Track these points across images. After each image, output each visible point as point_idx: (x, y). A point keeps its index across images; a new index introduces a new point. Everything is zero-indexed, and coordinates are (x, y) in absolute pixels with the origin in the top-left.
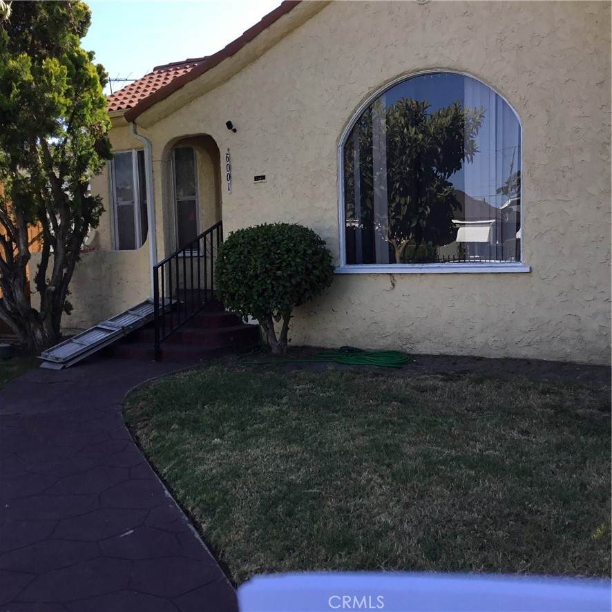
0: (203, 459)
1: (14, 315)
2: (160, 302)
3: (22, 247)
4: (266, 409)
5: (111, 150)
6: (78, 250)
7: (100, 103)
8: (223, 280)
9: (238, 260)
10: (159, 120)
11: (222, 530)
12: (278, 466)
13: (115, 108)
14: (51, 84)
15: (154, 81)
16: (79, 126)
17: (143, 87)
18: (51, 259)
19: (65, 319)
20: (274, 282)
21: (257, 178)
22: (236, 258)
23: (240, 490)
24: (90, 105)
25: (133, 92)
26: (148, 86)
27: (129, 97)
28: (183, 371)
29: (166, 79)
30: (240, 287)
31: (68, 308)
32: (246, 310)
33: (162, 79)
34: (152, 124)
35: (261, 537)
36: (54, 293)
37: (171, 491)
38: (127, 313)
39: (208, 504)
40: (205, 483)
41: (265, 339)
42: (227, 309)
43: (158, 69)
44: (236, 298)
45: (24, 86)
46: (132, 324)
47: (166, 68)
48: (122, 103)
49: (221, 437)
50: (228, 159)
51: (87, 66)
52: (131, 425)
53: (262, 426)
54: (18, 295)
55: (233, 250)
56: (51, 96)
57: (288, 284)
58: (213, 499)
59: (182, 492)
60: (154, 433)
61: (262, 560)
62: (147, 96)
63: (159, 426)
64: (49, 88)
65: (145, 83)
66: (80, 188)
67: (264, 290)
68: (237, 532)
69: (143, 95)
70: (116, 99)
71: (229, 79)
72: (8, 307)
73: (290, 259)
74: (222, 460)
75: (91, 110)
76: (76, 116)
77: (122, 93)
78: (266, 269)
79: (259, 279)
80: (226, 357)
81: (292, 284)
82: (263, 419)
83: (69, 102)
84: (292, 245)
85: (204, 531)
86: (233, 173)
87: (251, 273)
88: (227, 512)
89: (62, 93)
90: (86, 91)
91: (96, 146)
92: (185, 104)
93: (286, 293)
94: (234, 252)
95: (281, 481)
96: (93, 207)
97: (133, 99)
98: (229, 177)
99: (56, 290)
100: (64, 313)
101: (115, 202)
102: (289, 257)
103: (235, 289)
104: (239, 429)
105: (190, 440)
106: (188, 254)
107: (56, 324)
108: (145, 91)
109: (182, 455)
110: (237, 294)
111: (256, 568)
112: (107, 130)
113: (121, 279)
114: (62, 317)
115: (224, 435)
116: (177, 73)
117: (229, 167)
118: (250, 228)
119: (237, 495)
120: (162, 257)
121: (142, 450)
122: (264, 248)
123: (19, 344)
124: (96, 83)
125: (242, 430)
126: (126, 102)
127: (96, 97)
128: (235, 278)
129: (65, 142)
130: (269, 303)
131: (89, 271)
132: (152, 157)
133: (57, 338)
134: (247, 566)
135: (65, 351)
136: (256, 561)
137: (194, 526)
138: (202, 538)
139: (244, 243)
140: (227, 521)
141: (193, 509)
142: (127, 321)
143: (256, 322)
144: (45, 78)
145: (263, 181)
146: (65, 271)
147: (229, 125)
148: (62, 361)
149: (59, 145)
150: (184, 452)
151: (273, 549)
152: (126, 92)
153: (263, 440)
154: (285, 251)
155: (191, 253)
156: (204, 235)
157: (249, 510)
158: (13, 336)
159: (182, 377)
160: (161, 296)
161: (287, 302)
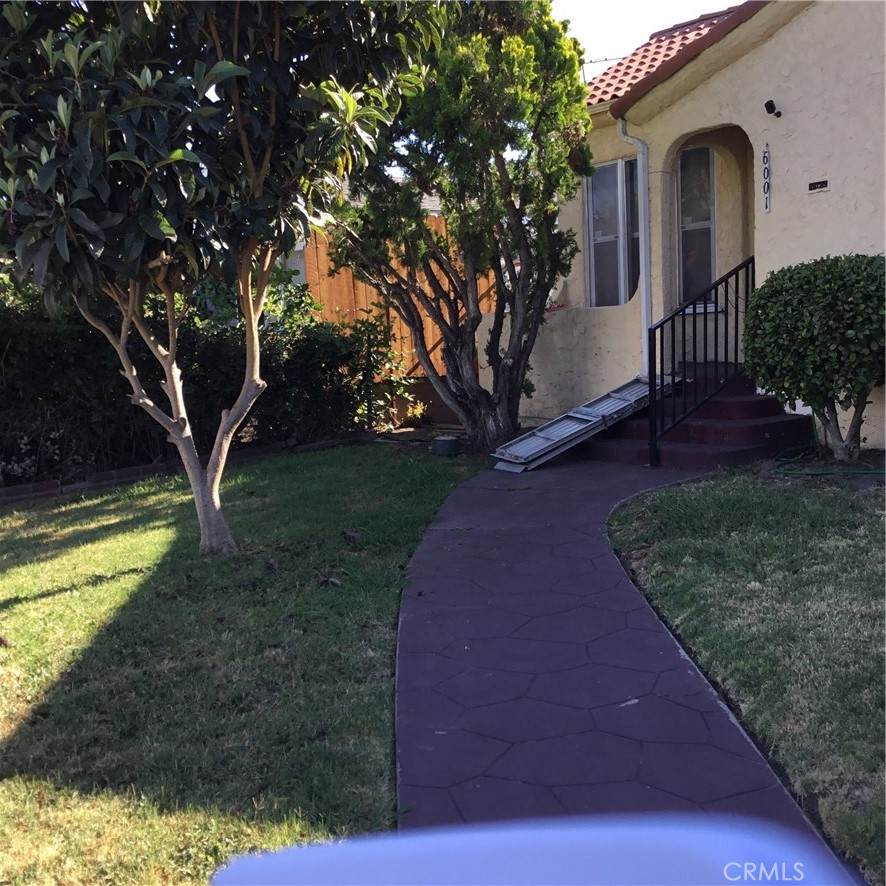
0: (735, 610)
1: (460, 397)
2: (658, 381)
3: (471, 306)
4: (832, 543)
5: (592, 161)
6: (542, 309)
7: (578, 95)
8: (757, 345)
9: (782, 315)
10: (662, 110)
11: (772, 715)
12: (858, 631)
13: (594, 101)
14: (512, 74)
15: (650, 55)
16: (548, 131)
17: (635, 65)
18: (507, 322)
19: (524, 405)
20: (841, 348)
21: (813, 186)
22: (780, 312)
23: (797, 661)
24: (565, 99)
25: (620, 75)
26: (642, 63)
27: (615, 83)
28: (693, 481)
29: (669, 49)
30: (784, 356)
31: (529, 389)
32: (794, 391)
33: (663, 51)
34: (650, 117)
35: (836, 733)
36: (511, 368)
37: (688, 651)
38: (608, 396)
39: (749, 677)
40: (742, 644)
41: (821, 437)
42: (760, 391)
43: (658, 36)
44: (777, 373)
45: (477, 80)
46: (616, 412)
47: (669, 33)
48: (605, 92)
49: (761, 579)
50: (766, 159)
51: (561, 42)
52: (623, 554)
53: (826, 568)
54: (466, 371)
55: (774, 300)
56: (512, 91)
57: (866, 351)
58: (755, 669)
59: (706, 654)
60: (658, 567)
61: (841, 768)
62: (641, 78)
63: (663, 557)
64: (511, 80)
65: (638, 59)
66: (547, 220)
67: (824, 361)
68: (798, 721)
69: (635, 78)
70: (597, 88)
71: (771, 36)
72: (452, 387)
73: (870, 311)
74: (764, 614)
75: (565, 107)
76: (544, 118)
77: (604, 77)
78: (829, 327)
79: (817, 343)
80: (758, 463)
81: (871, 351)
82: (827, 558)
83: (536, 97)
84: (873, 288)
85: (744, 714)
86: (775, 181)
87: (804, 334)
88: (779, 689)
89: (528, 85)
90: (559, 79)
91: (571, 159)
92: (702, 82)
93: (861, 365)
94: (775, 303)
95: (865, 653)
96: (564, 247)
97: (620, 85)
98: (768, 187)
99: (513, 364)
100: (524, 395)
101: (592, 238)
102: (867, 307)
103: (776, 359)
104: (789, 570)
105: (713, 581)
106: (700, 309)
107: (513, 412)
108: (638, 70)
109: (702, 602)
110: (779, 368)
111: (831, 777)
112: (586, 133)
113: (600, 348)
114: (521, 401)
115: (765, 578)
116: (685, 38)
117: (768, 172)
118: (803, 265)
119: (794, 668)
120: (659, 316)
121: (641, 589)
122: (825, 295)
123: (467, 437)
124: (573, 66)
125: (795, 572)
126: (611, 90)
127: (572, 86)
128: (776, 341)
129: (529, 156)
130: (832, 381)
131: (556, 337)
132: (648, 167)
133: (515, 430)
134: (816, 773)
135: (526, 448)
136: (831, 768)
137: (728, 706)
138: (740, 723)
139: (792, 288)
140: (779, 704)
141: (724, 680)
142: (609, 408)
143: (807, 411)
144: (504, 66)
145: (825, 189)
146: (525, 337)
147: (770, 107)
148: (523, 461)
149: (519, 161)
150: (705, 598)
151: (858, 753)
152: (609, 76)
153: (830, 589)
154: (861, 298)
155: (705, 308)
156: (725, 280)
157: (815, 692)
158: (460, 427)
159: (693, 489)
160: (658, 371)
161: (862, 379)
